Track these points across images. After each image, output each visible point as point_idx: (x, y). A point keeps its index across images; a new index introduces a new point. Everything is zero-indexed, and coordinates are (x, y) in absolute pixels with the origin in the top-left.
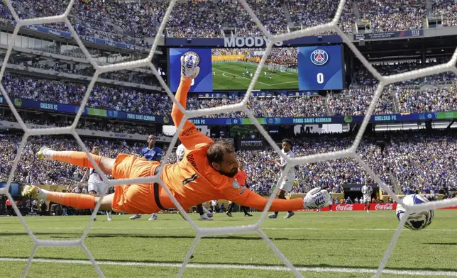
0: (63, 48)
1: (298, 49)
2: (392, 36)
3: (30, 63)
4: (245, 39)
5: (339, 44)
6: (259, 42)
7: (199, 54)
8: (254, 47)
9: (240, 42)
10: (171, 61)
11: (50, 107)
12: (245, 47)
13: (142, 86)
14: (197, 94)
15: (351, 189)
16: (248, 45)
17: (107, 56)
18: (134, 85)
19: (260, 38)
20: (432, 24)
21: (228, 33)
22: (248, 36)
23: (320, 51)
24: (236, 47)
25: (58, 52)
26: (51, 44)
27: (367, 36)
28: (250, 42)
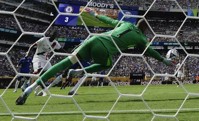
2: (158, 10)
4: (97, 3)
5: (137, 10)
6: (103, 5)
8: (100, 7)
14: (68, 26)
15: (134, 75)
16: (98, 6)
19: (104, 4)
22: (99, 2)
23: (128, 12)
24: (92, 7)
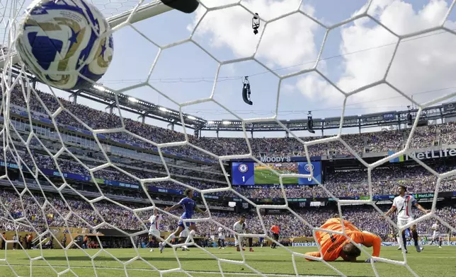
0: (178, 162)
1: (298, 163)
2: (347, 157)
3: (161, 169)
4: (271, 158)
5: (320, 160)
7: (247, 166)
9: (269, 159)
10: (233, 169)
11: (164, 191)
12: (271, 162)
13: (218, 182)
14: (246, 186)
16: (273, 161)
17: (200, 166)
18: (214, 181)
20: (367, 150)
21: (262, 155)
22: (273, 156)
24: (267, 162)
25: (175, 164)
26: (171, 160)
27: (334, 157)
28: (274, 159)
